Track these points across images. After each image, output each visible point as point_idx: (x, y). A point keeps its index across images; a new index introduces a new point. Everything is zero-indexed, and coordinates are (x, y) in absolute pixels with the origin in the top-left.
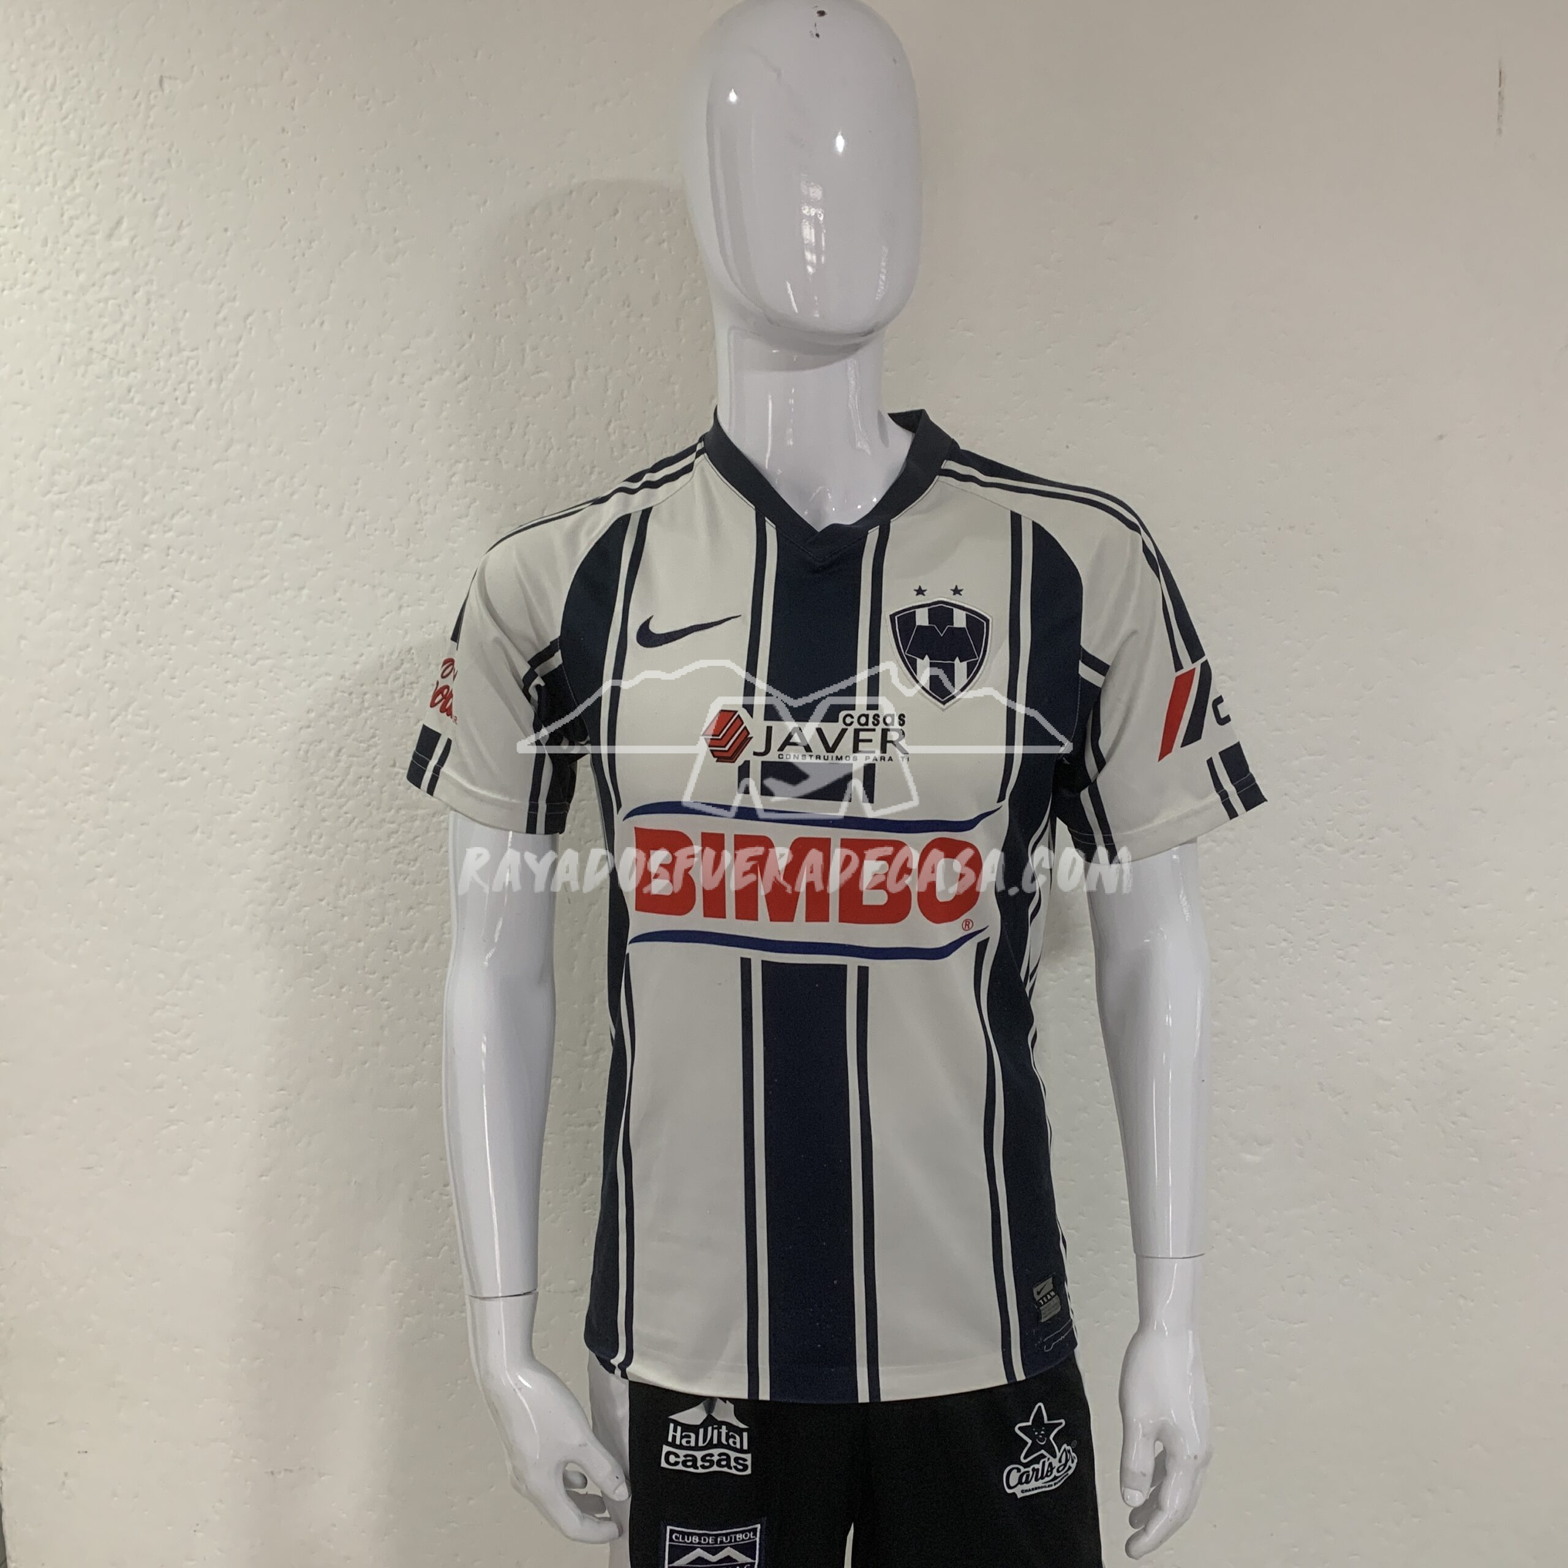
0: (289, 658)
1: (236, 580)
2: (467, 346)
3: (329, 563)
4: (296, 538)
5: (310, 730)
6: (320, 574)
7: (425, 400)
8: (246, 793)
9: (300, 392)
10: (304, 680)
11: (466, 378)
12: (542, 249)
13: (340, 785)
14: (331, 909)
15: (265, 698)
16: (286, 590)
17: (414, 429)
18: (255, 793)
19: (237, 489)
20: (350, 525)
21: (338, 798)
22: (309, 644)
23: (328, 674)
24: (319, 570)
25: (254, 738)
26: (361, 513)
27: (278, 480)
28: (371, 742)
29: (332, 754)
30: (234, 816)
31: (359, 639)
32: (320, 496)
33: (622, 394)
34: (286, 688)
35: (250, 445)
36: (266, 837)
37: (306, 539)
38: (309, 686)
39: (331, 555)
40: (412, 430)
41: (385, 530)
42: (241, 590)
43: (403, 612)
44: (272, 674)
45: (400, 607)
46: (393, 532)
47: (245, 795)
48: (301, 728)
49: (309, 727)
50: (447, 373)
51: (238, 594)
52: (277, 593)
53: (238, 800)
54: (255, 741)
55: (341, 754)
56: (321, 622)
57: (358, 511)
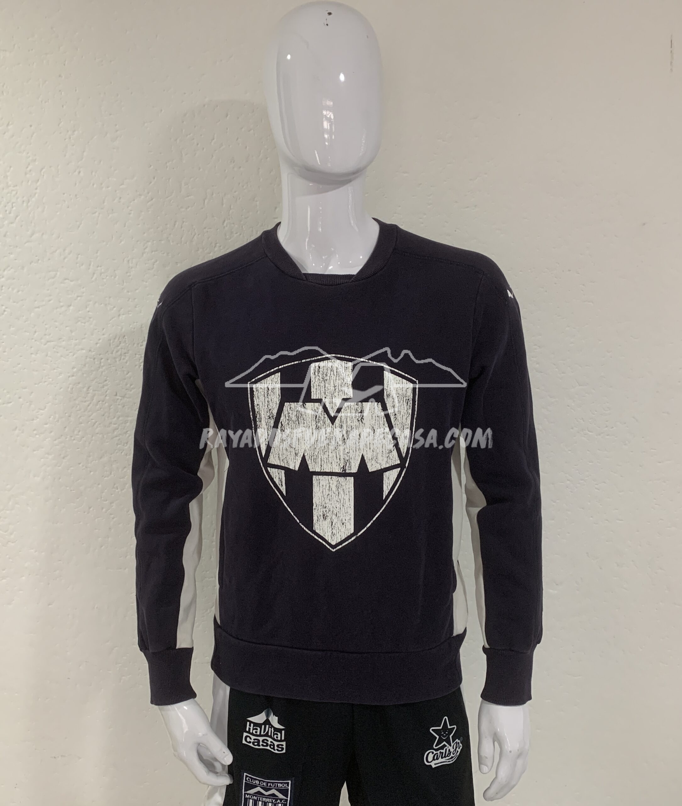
0: (63, 341)
1: (36, 302)
2: (153, 183)
3: (83, 293)
4: (67, 281)
5: (74, 378)
6: (79, 298)
7: (131, 211)
8: (41, 410)
9: (68, 207)
10: (71, 352)
11: (152, 200)
12: (190, 134)
13: (89, 406)
14: (85, 468)
15: (51, 361)
16: (62, 306)
17: (126, 225)
18: (46, 409)
19: (37, 256)
20: (94, 274)
21: (88, 412)
22: (73, 334)
23: (82, 349)
24: (78, 297)
25: (45, 382)
26: (99, 268)
27: (58, 251)
28: (104, 384)
29: (85, 389)
30: (35, 421)
31: (98, 332)
32: (79, 259)
33: (230, 207)
34: (62, 356)
35: (43, 234)
36: (51, 432)
37: (71, 281)
38: (74, 355)
39: (84, 289)
40: (125, 226)
41: (112, 276)
42: (39, 307)
43: (120, 317)
44: (55, 349)
45: (119, 315)
46: (115, 277)
47: (41, 411)
48: (69, 377)
49: (73, 376)
50: (143, 197)
51: (37, 309)
52: (57, 308)
53: (37, 413)
54: (46, 383)
55: (89, 390)
56: (79, 323)
57: (98, 267)
